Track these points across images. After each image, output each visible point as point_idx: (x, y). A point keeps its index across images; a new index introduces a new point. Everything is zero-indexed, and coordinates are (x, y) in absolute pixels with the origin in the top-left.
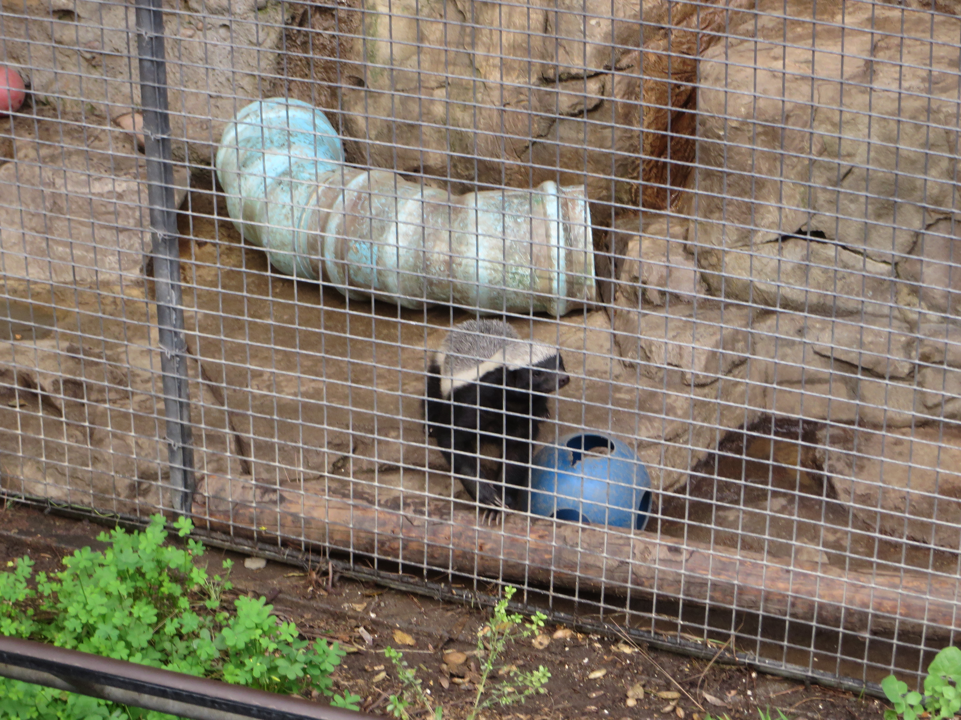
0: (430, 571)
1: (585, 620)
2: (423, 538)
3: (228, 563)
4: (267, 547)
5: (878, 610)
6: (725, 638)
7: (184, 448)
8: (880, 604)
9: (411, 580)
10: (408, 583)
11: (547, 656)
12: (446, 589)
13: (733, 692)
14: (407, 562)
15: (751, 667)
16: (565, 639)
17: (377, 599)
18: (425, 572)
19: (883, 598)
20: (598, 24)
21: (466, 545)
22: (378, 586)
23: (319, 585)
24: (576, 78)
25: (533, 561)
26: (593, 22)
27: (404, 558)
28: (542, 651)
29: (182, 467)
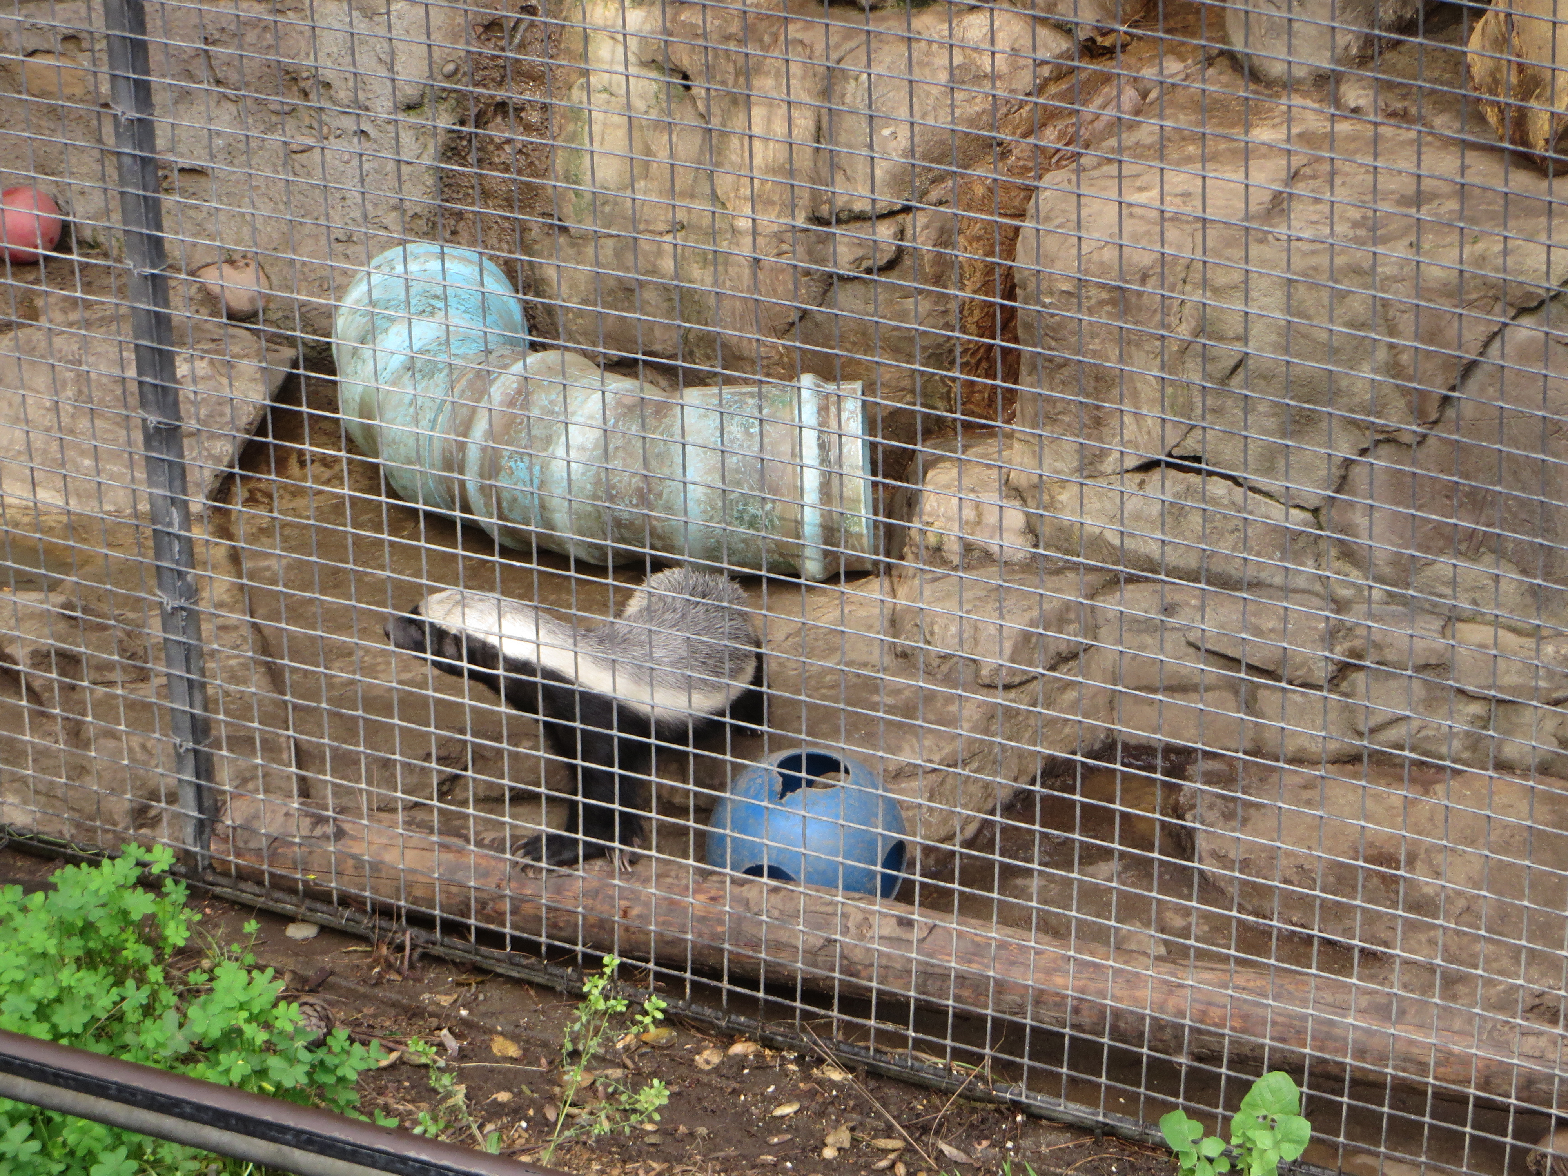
0: (550, 947)
1: (775, 1029)
2: (541, 897)
3: (251, 926)
4: (319, 906)
5: (1201, 1021)
6: (978, 1059)
7: (196, 751)
8: (1204, 1013)
9: (525, 962)
10: (519, 965)
11: (715, 1081)
12: (575, 976)
13: (985, 1143)
14: (517, 933)
15: (1016, 1106)
16: (746, 1056)
17: (473, 989)
18: (544, 949)
19: (1210, 1004)
20: (894, 136)
21: (602, 909)
22: (477, 970)
23: (389, 966)
24: (860, 217)
25: (700, 935)
26: (886, 132)
27: (514, 927)
28: (708, 1073)
29: (193, 779)
